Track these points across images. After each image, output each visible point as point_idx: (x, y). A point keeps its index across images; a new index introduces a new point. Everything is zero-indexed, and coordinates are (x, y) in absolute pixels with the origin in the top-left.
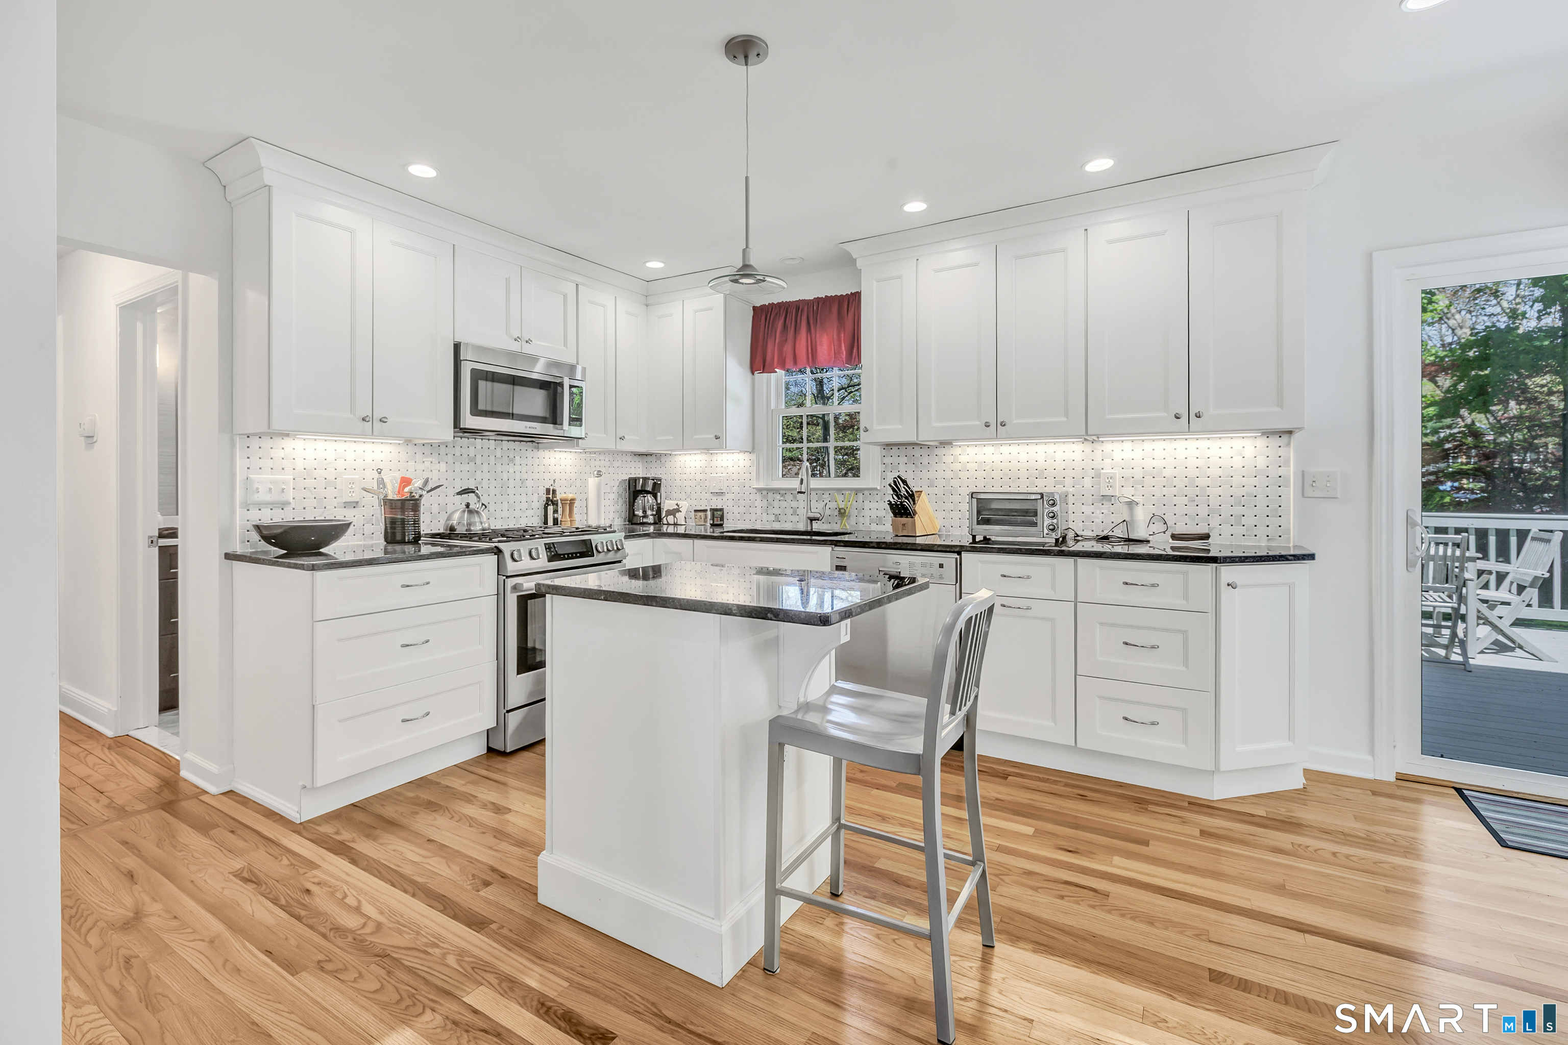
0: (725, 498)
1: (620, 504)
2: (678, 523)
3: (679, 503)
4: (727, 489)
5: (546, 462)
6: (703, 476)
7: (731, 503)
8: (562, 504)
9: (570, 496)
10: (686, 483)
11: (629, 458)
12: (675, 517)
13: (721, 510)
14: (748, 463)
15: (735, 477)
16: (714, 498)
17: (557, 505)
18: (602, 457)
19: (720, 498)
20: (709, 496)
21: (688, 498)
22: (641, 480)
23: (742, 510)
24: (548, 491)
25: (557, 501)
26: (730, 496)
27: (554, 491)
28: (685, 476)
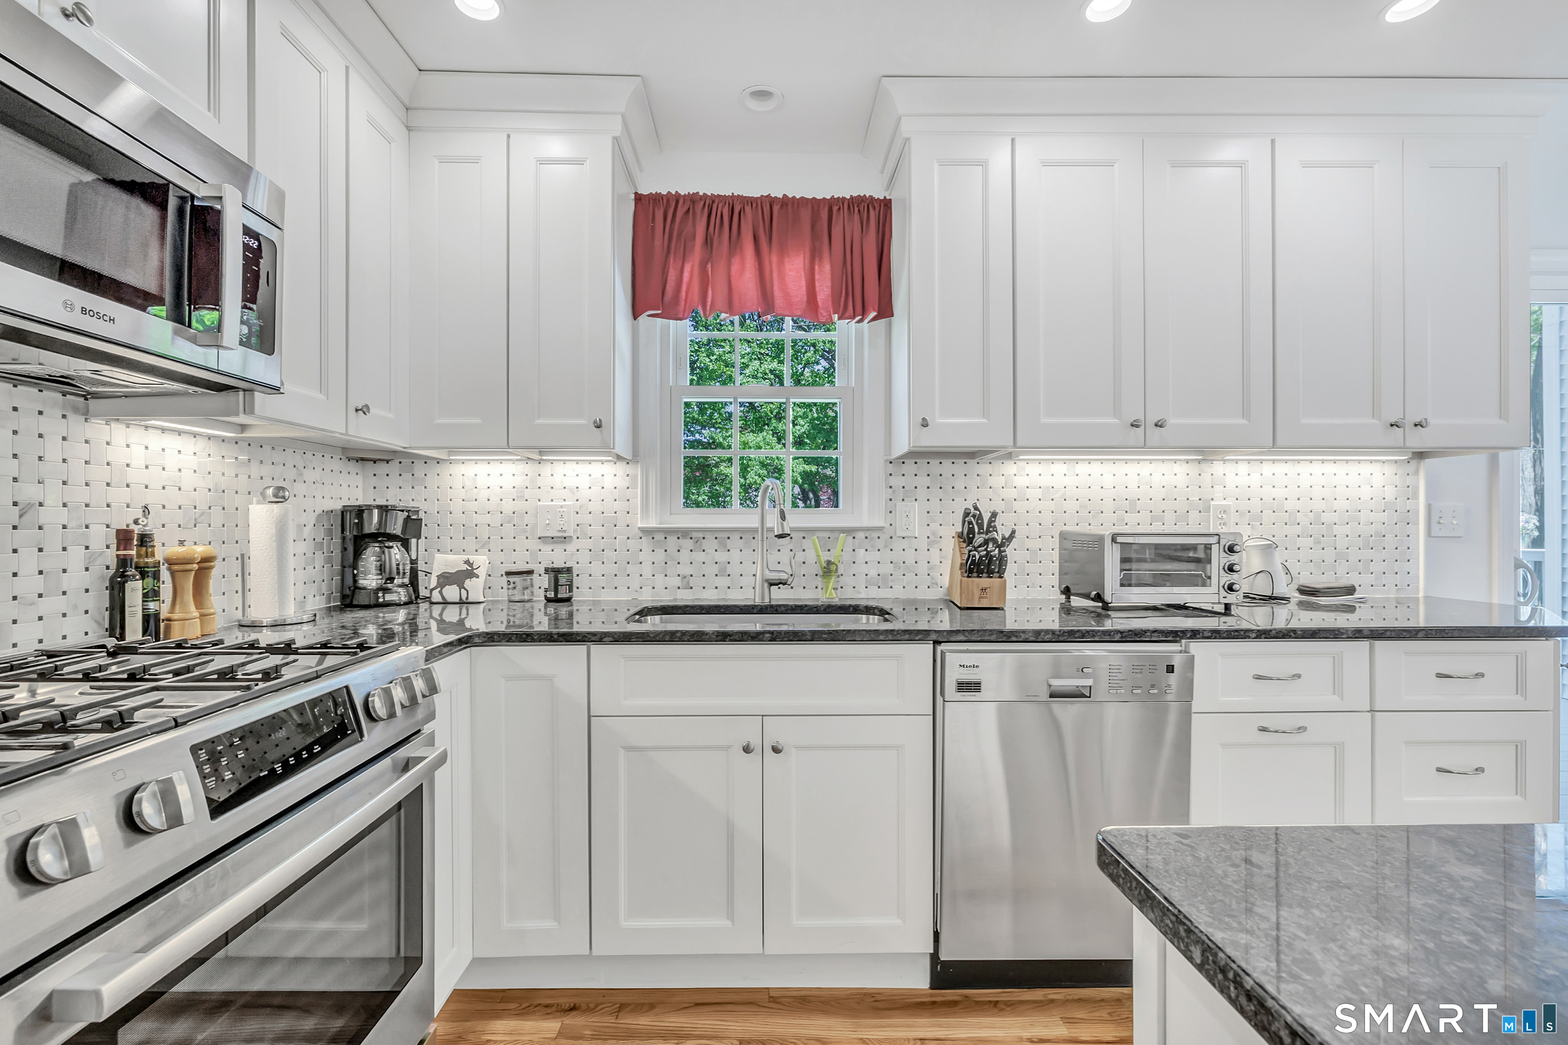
0: (571, 547)
1: (318, 565)
2: (470, 600)
3: (472, 558)
4: (575, 531)
5: (117, 454)
6: (520, 506)
7: (584, 557)
8: (173, 574)
9: (200, 550)
10: (477, 519)
11: (337, 464)
12: (461, 587)
13: (569, 570)
14: (622, 482)
15: (595, 506)
16: (547, 548)
17: (156, 576)
18: (278, 456)
19: (559, 548)
20: (533, 544)
21: (482, 547)
22: (376, 512)
23: (610, 568)
24: (124, 538)
25: (157, 565)
26: (585, 544)
27: (145, 540)
28: (473, 506)
